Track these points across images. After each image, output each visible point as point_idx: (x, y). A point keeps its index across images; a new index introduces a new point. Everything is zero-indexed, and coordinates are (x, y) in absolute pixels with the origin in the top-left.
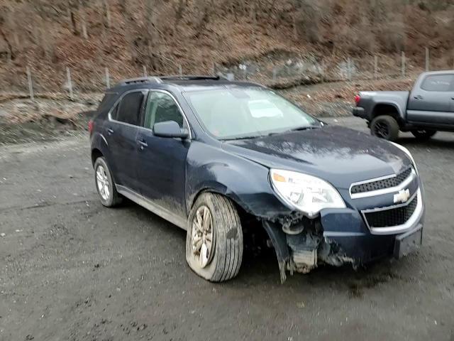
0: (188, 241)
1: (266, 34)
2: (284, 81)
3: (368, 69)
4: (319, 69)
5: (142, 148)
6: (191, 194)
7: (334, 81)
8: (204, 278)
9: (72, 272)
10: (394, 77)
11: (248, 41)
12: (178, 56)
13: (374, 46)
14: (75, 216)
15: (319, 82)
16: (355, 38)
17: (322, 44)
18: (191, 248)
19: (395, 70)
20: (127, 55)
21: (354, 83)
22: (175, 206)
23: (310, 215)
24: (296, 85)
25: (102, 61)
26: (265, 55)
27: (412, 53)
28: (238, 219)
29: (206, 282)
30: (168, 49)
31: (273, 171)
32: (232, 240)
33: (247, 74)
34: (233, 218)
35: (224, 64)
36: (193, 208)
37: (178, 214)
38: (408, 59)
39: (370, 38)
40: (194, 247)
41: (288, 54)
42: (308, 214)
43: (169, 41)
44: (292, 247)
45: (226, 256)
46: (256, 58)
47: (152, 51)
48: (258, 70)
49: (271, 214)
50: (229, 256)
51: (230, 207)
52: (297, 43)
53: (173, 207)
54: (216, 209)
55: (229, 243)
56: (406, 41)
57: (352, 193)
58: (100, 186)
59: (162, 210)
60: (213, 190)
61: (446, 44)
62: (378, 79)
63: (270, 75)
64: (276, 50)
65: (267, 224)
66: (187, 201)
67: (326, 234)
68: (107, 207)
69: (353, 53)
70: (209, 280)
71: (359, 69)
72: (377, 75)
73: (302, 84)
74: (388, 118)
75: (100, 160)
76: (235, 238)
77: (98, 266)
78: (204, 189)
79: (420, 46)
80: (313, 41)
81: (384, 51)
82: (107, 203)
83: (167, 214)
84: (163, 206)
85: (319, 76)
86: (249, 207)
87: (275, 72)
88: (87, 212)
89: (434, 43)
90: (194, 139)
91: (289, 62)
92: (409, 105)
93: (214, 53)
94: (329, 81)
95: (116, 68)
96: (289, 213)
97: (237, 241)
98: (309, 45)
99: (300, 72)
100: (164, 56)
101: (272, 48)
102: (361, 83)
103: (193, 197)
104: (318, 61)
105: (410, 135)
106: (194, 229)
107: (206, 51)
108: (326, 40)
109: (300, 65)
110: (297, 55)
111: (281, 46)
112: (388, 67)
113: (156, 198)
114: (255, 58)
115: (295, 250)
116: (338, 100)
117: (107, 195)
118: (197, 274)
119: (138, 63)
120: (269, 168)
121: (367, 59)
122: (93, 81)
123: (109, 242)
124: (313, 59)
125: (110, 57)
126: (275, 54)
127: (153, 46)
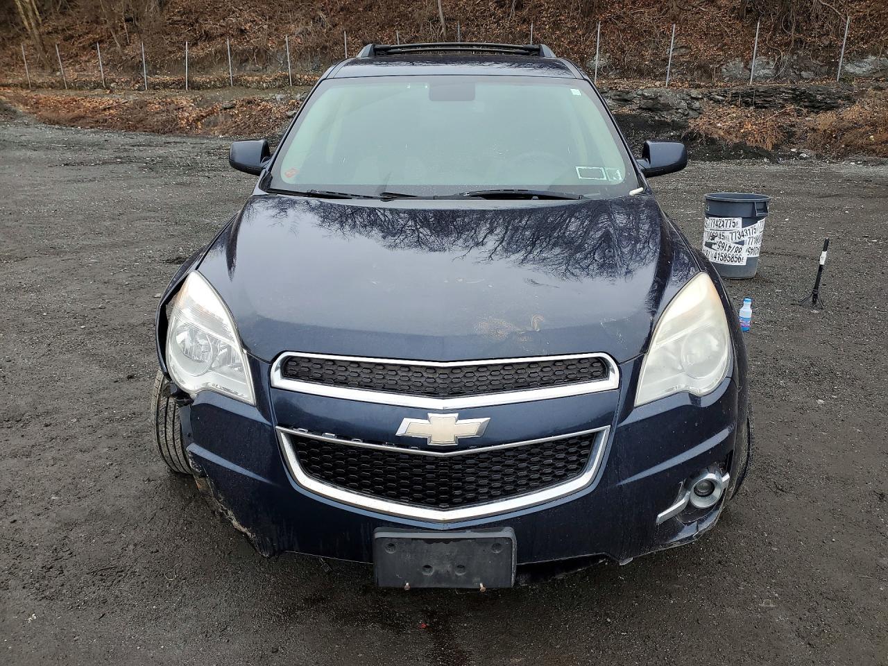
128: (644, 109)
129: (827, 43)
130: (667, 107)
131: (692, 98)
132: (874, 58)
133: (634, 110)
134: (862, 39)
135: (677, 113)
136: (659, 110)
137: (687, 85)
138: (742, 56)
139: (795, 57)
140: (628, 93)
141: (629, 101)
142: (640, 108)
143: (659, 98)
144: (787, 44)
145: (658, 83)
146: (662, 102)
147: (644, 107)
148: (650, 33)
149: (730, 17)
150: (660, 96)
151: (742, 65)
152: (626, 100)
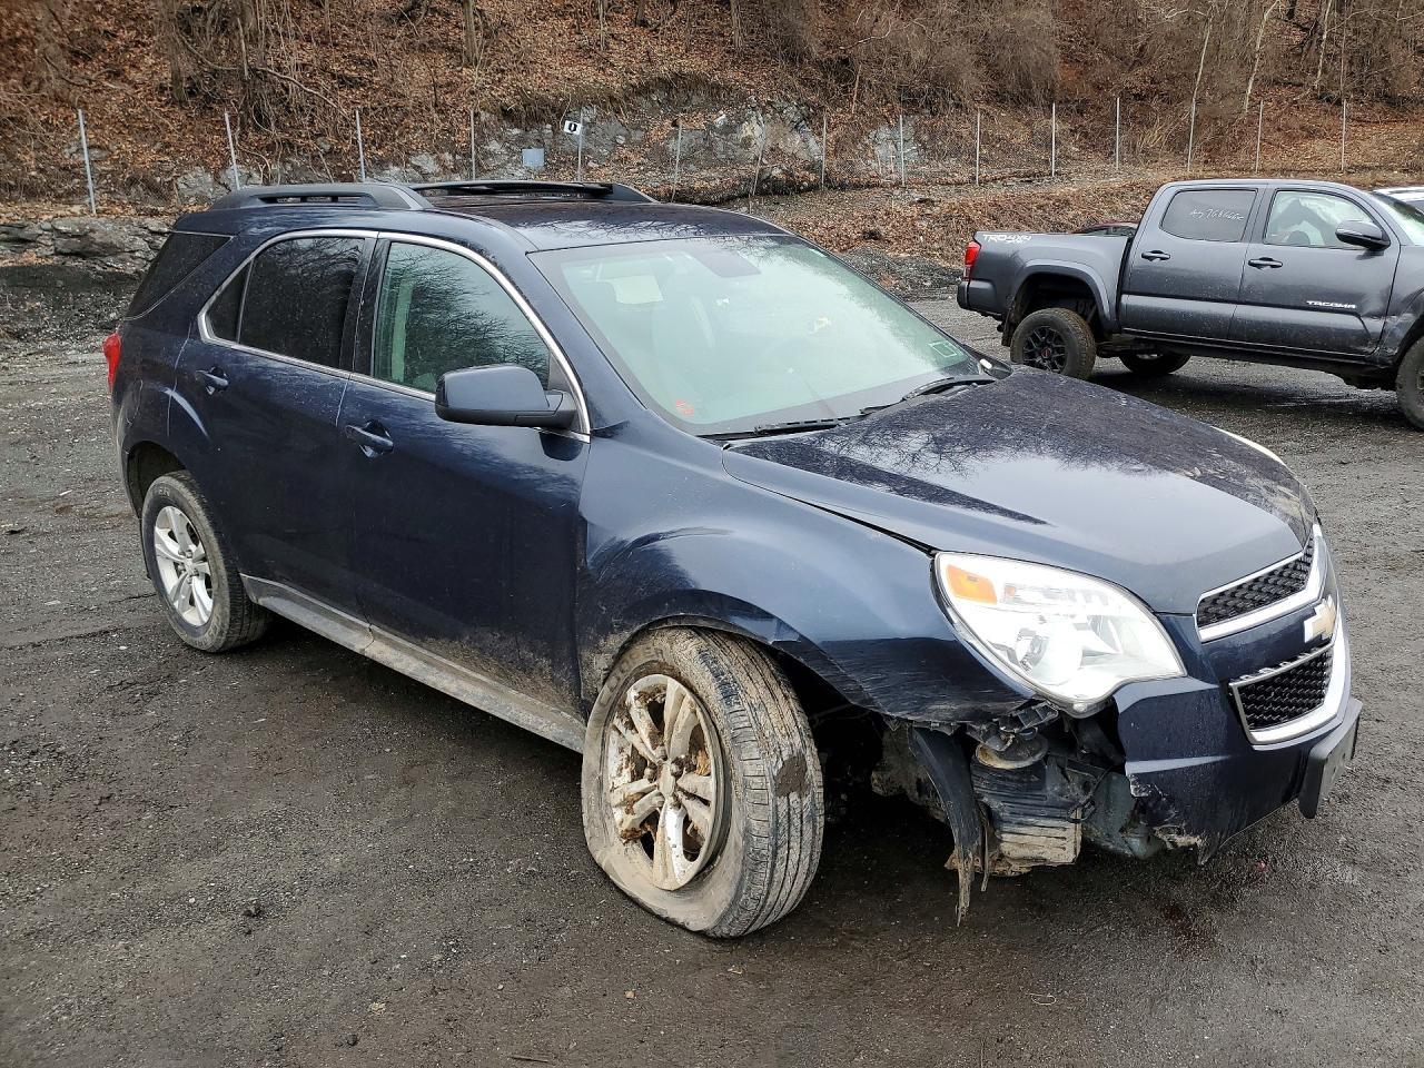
0: (587, 790)
1: (644, 24)
2: (706, 179)
3: (956, 152)
4: (809, 147)
5: (369, 452)
6: (606, 630)
7: (857, 186)
8: (683, 927)
9: (155, 950)
10: (1029, 178)
11: (585, 38)
12: (344, 81)
13: (971, 80)
14: (83, 700)
15: (813, 188)
16: (919, 54)
17: (818, 64)
18: (606, 815)
19: (1032, 160)
20: (153, 67)
21: (917, 196)
22: (526, 668)
23: (1079, 707)
24: (745, 196)
25: (56, 84)
26: (643, 90)
27: (1076, 108)
28: (802, 721)
29: (691, 938)
30: (310, 54)
31: (945, 562)
32: (794, 796)
33: (587, 151)
34: (788, 719)
35: (507, 114)
36: (613, 681)
37: (536, 692)
38: (1068, 126)
39: (959, 53)
40: (619, 814)
41: (717, 94)
42: (1071, 705)
43: (310, 25)
44: (995, 805)
45: (775, 854)
46: (612, 99)
47: (249, 57)
48: (621, 140)
49: (942, 712)
50: (782, 852)
51: (772, 681)
52: (744, 59)
53: (512, 670)
54: (728, 695)
55: (783, 808)
56: (1059, 72)
57: (1201, 624)
58: (170, 579)
59: (454, 672)
60: (703, 623)
61: (1165, 86)
62: (984, 182)
63: (663, 159)
64: (678, 76)
65: (919, 738)
66: (586, 654)
67: (1132, 768)
68: (204, 652)
69: (911, 102)
70: (701, 934)
71: (930, 150)
72: (982, 171)
73: (762, 193)
74: (1063, 316)
75: (166, 483)
76: (801, 787)
77: (259, 913)
78: (665, 620)
79: (1098, 88)
80: (794, 55)
81: (998, 97)
82: (207, 640)
83: (480, 691)
84: (466, 662)
85: (812, 167)
86: (863, 687)
87: (676, 147)
88: (129, 676)
89: (1133, 79)
90: (601, 433)
91: (721, 119)
92: (1126, 281)
93: (475, 76)
94: (843, 187)
95: (113, 108)
96: (1012, 708)
97: (806, 801)
98: (782, 66)
99: (755, 151)
100: (294, 76)
101: (663, 70)
102: (936, 193)
103: (615, 642)
104: (807, 118)
105: (1115, 364)
106: (612, 751)
107: (443, 67)
108: (829, 54)
109: (755, 130)
110: (743, 98)
111: (693, 64)
112: (1008, 149)
113: (436, 634)
114: (610, 102)
115: (1005, 815)
116: (871, 245)
117: (201, 610)
118: (649, 912)
119: (196, 96)
120: (929, 550)
121: (949, 119)
122: (29, 159)
123: (265, 804)
124: (791, 112)
125: (90, 71)
126: (676, 91)
127: (252, 39)
128: (66, 255)
129: (327, 147)
130: (111, 249)
131: (153, 233)
132: (397, 169)
133: (47, 256)
134: (374, 142)
135: (134, 258)
136: (97, 254)
137: (133, 211)
138: (205, 164)
139: (289, 168)
140: (22, 227)
141: (30, 241)
142: (57, 253)
143: (91, 235)
144: (271, 148)
145: (76, 209)
146: (98, 240)
147: (65, 250)
148: (22, 123)
149: (160, 101)
150: (91, 231)
151: (209, 178)
152: (24, 241)
